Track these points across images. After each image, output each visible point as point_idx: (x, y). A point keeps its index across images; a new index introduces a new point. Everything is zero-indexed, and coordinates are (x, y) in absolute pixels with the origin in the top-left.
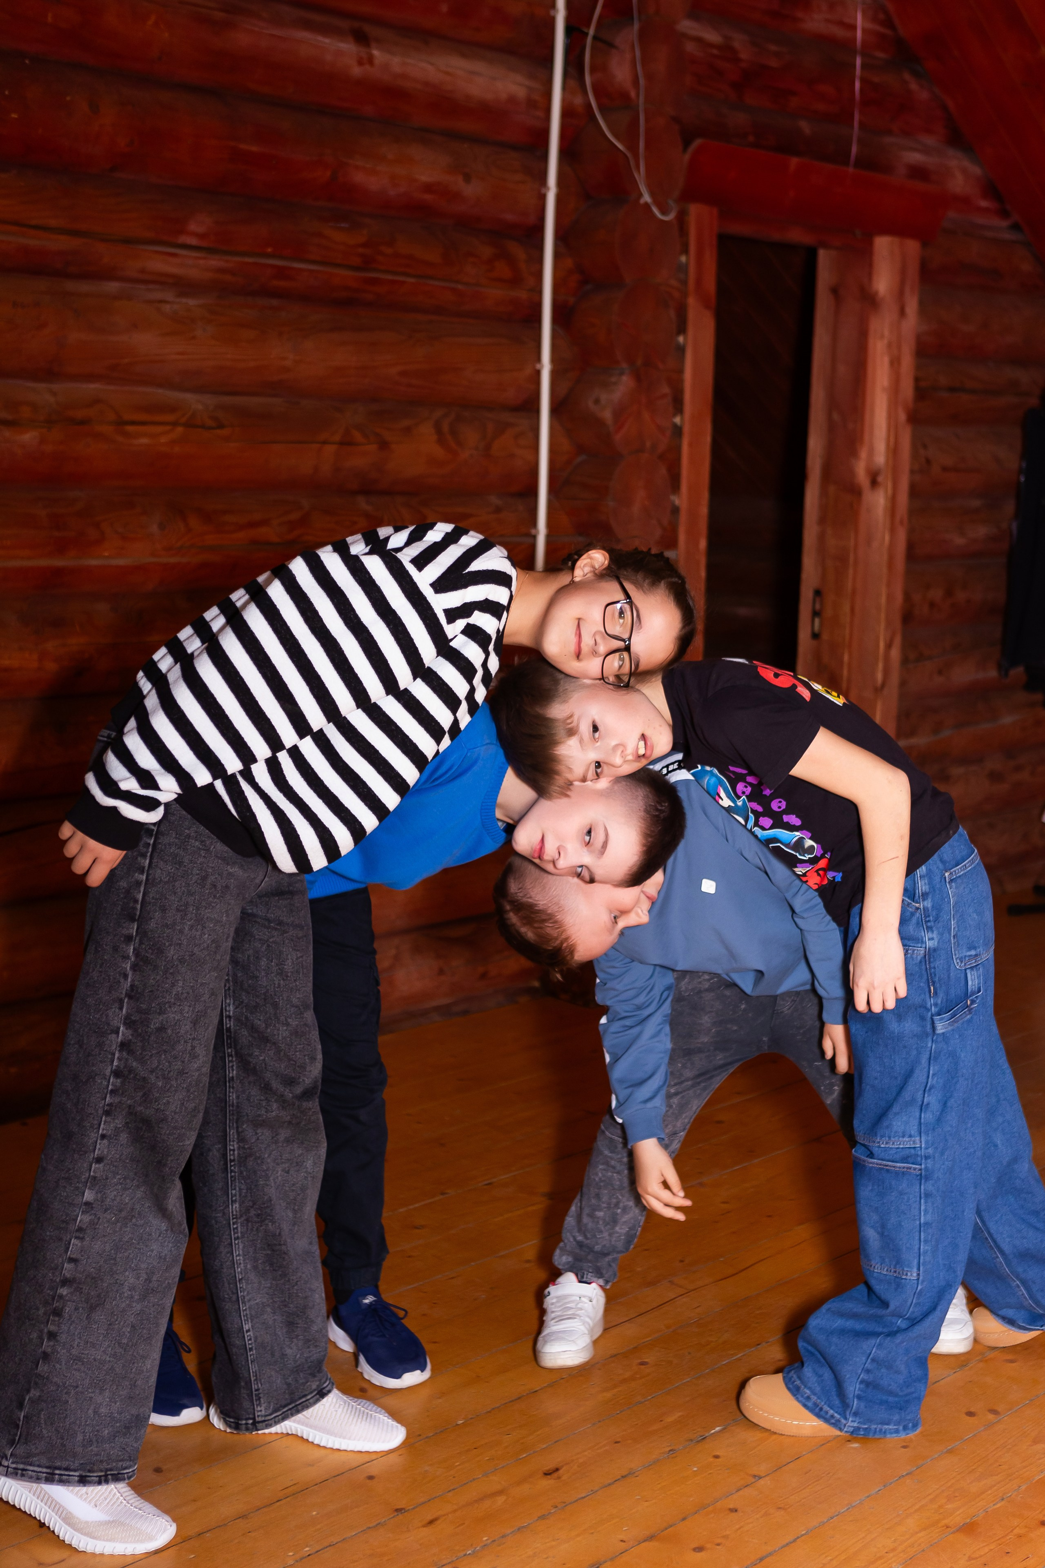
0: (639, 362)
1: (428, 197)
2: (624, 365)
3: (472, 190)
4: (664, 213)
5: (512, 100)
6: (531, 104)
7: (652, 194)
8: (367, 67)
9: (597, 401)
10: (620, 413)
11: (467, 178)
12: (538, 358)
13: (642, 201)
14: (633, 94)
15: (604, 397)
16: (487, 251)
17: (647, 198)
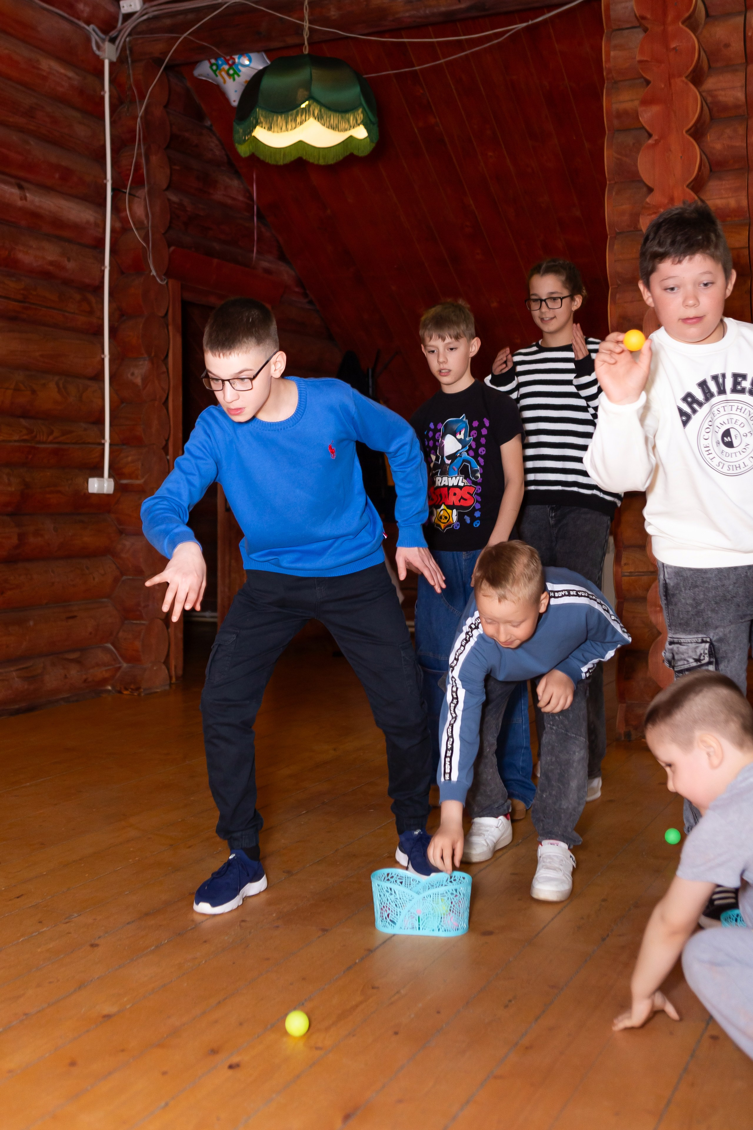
0: (153, 354)
1: (51, 268)
2: (146, 356)
3: (71, 265)
4: (162, 280)
5: (88, 222)
6: (96, 225)
7: (156, 271)
8: (24, 201)
9: (133, 374)
10: (145, 380)
11: (69, 260)
12: (103, 353)
13: (151, 274)
14: (146, 222)
15: (136, 372)
16: (78, 297)
17: (154, 273)
